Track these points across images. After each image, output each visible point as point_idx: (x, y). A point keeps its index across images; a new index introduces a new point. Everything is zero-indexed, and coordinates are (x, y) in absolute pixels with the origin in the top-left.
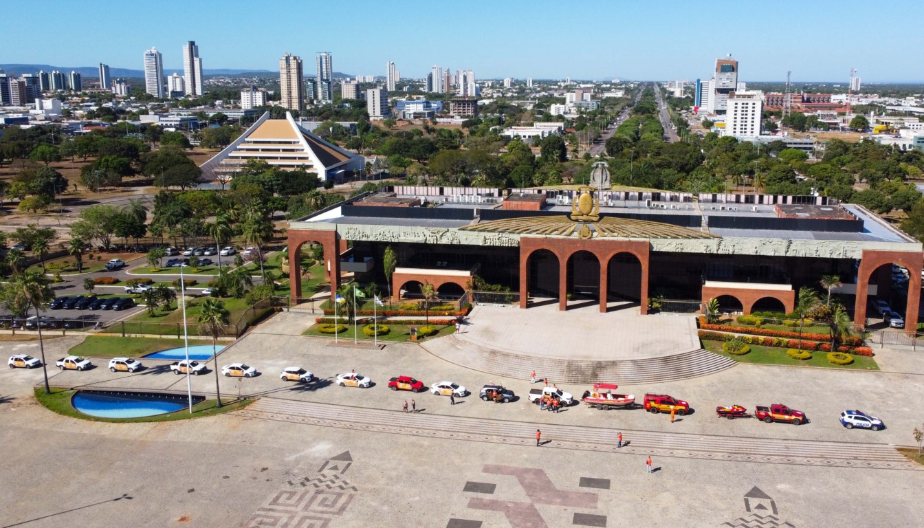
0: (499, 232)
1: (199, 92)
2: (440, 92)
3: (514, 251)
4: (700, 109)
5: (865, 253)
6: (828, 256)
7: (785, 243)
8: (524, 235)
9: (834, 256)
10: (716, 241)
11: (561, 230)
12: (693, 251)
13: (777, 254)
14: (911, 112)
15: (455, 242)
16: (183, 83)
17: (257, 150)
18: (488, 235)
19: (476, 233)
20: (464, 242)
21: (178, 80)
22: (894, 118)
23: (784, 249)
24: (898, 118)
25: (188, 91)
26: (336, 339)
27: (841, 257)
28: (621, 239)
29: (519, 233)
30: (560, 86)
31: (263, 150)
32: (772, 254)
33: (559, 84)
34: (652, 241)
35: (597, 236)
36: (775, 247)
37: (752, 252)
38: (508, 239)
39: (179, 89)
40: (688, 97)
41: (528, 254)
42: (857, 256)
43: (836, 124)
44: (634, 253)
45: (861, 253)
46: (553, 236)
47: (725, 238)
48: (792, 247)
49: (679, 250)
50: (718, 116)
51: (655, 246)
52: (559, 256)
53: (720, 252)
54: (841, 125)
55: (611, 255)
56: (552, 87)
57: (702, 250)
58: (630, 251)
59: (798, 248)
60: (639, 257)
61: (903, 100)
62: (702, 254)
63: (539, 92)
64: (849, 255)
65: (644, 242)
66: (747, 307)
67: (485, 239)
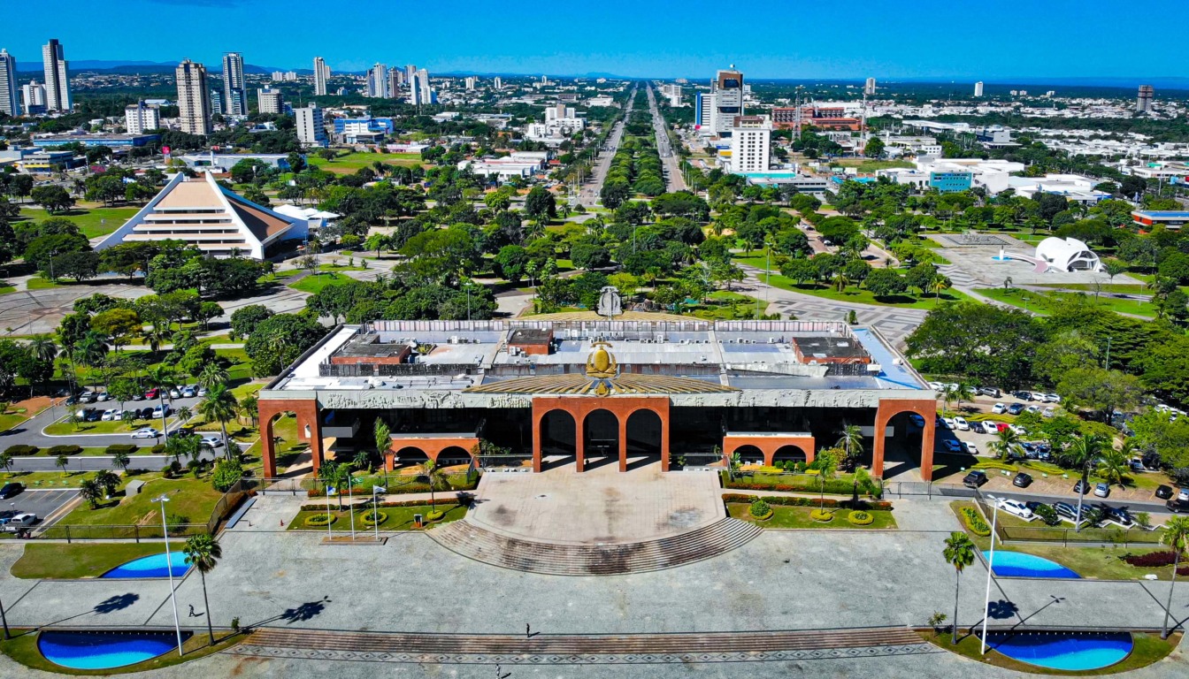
0: (508, 393)
1: (65, 105)
2: (386, 97)
3: (525, 413)
4: (702, 128)
5: (882, 402)
6: (846, 406)
7: (804, 393)
8: (536, 395)
9: (852, 405)
10: (736, 394)
11: (576, 389)
12: (714, 405)
13: (796, 405)
14: (928, 128)
15: (459, 406)
16: (44, 93)
17: (170, 222)
18: (495, 397)
19: (482, 395)
20: (468, 405)
21: (37, 91)
22: (910, 138)
23: (804, 400)
24: (915, 138)
25: (51, 103)
26: (330, 534)
27: (858, 406)
28: (639, 395)
29: (531, 393)
30: (535, 88)
31: (178, 222)
32: (791, 405)
33: (534, 85)
34: (672, 396)
35: (614, 393)
36: (795, 398)
37: (772, 404)
38: (516, 401)
39: (38, 102)
40: (686, 107)
41: (541, 415)
42: (874, 404)
43: (849, 148)
44: (655, 410)
45: (878, 401)
46: (569, 395)
47: (745, 391)
48: (811, 398)
49: (699, 405)
50: (722, 139)
51: (674, 401)
52: (575, 416)
53: (741, 405)
54: (856, 149)
55: (630, 413)
56: (526, 89)
57: (723, 403)
58: (649, 408)
59: (817, 398)
60: (659, 414)
61: (920, 109)
62: (722, 408)
63: (510, 97)
64: (867, 404)
65: (663, 398)
66: (769, 456)
67: (493, 402)
